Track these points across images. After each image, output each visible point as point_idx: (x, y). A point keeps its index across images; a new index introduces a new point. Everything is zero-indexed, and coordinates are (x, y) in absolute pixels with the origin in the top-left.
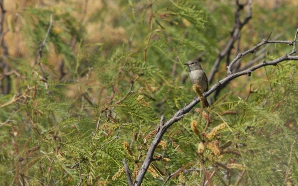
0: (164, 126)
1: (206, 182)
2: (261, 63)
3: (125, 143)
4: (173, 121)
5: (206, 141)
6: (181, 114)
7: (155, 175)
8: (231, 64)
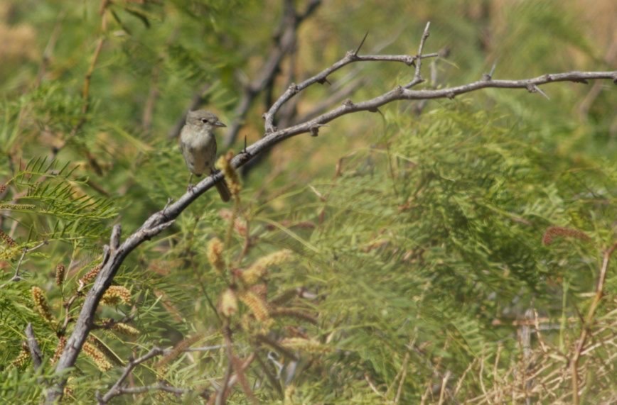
0: (120, 249)
1: (233, 378)
2: (343, 107)
3: (36, 290)
4: (140, 238)
5: (240, 285)
6: (157, 222)
7: (102, 365)
8: (274, 108)
